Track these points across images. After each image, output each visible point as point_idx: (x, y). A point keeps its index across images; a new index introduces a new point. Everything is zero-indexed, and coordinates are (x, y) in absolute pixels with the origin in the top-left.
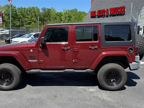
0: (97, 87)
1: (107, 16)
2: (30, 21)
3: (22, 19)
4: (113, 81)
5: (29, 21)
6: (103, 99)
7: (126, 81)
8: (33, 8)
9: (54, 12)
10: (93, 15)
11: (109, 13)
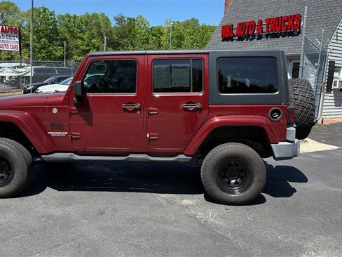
0: (202, 196)
1: (260, 38)
2: (88, 45)
3: (67, 42)
4: (236, 183)
5: (84, 47)
6: (206, 221)
7: (262, 184)
8: (95, 16)
9: (143, 26)
10: (227, 34)
11: (264, 30)
